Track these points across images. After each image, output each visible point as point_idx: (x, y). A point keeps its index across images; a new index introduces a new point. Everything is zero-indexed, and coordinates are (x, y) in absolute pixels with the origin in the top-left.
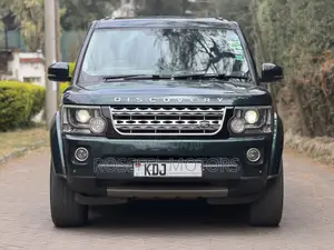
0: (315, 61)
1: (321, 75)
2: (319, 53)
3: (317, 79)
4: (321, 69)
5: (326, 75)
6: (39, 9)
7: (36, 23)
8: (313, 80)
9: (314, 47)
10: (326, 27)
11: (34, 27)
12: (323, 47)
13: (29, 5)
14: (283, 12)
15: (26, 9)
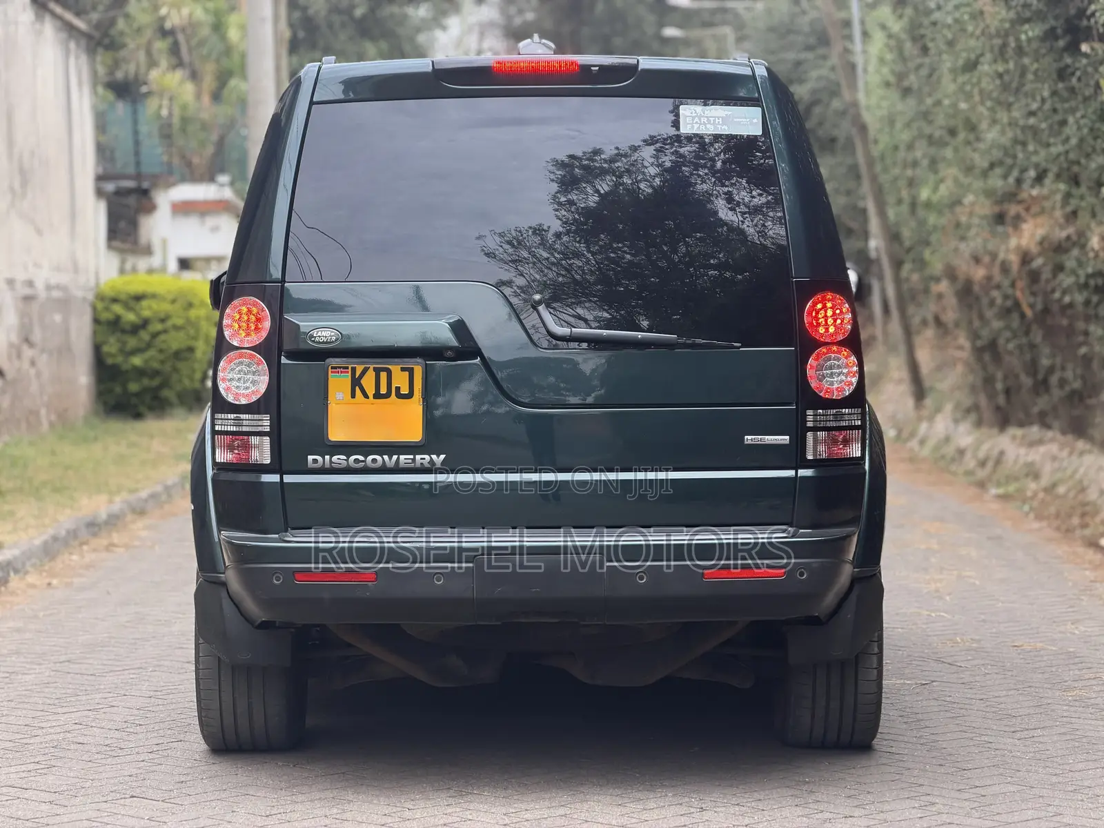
0: (1000, 218)
1: (1014, 259)
2: (1011, 196)
3: (1005, 269)
4: (1013, 242)
5: (1026, 258)
6: (205, 31)
7: (194, 76)
8: (996, 271)
9: (996, 182)
10: (1024, 129)
11: (189, 88)
12: (1019, 181)
13: (175, 19)
14: (924, 72)
15: (164, 33)
